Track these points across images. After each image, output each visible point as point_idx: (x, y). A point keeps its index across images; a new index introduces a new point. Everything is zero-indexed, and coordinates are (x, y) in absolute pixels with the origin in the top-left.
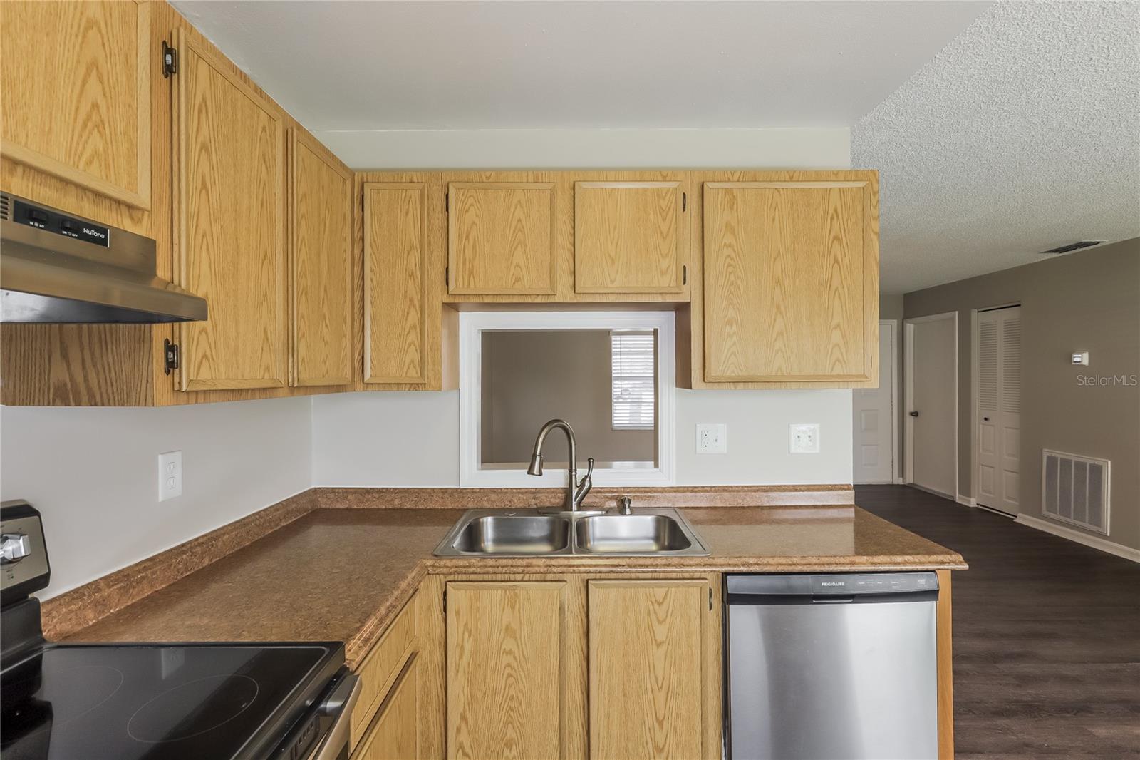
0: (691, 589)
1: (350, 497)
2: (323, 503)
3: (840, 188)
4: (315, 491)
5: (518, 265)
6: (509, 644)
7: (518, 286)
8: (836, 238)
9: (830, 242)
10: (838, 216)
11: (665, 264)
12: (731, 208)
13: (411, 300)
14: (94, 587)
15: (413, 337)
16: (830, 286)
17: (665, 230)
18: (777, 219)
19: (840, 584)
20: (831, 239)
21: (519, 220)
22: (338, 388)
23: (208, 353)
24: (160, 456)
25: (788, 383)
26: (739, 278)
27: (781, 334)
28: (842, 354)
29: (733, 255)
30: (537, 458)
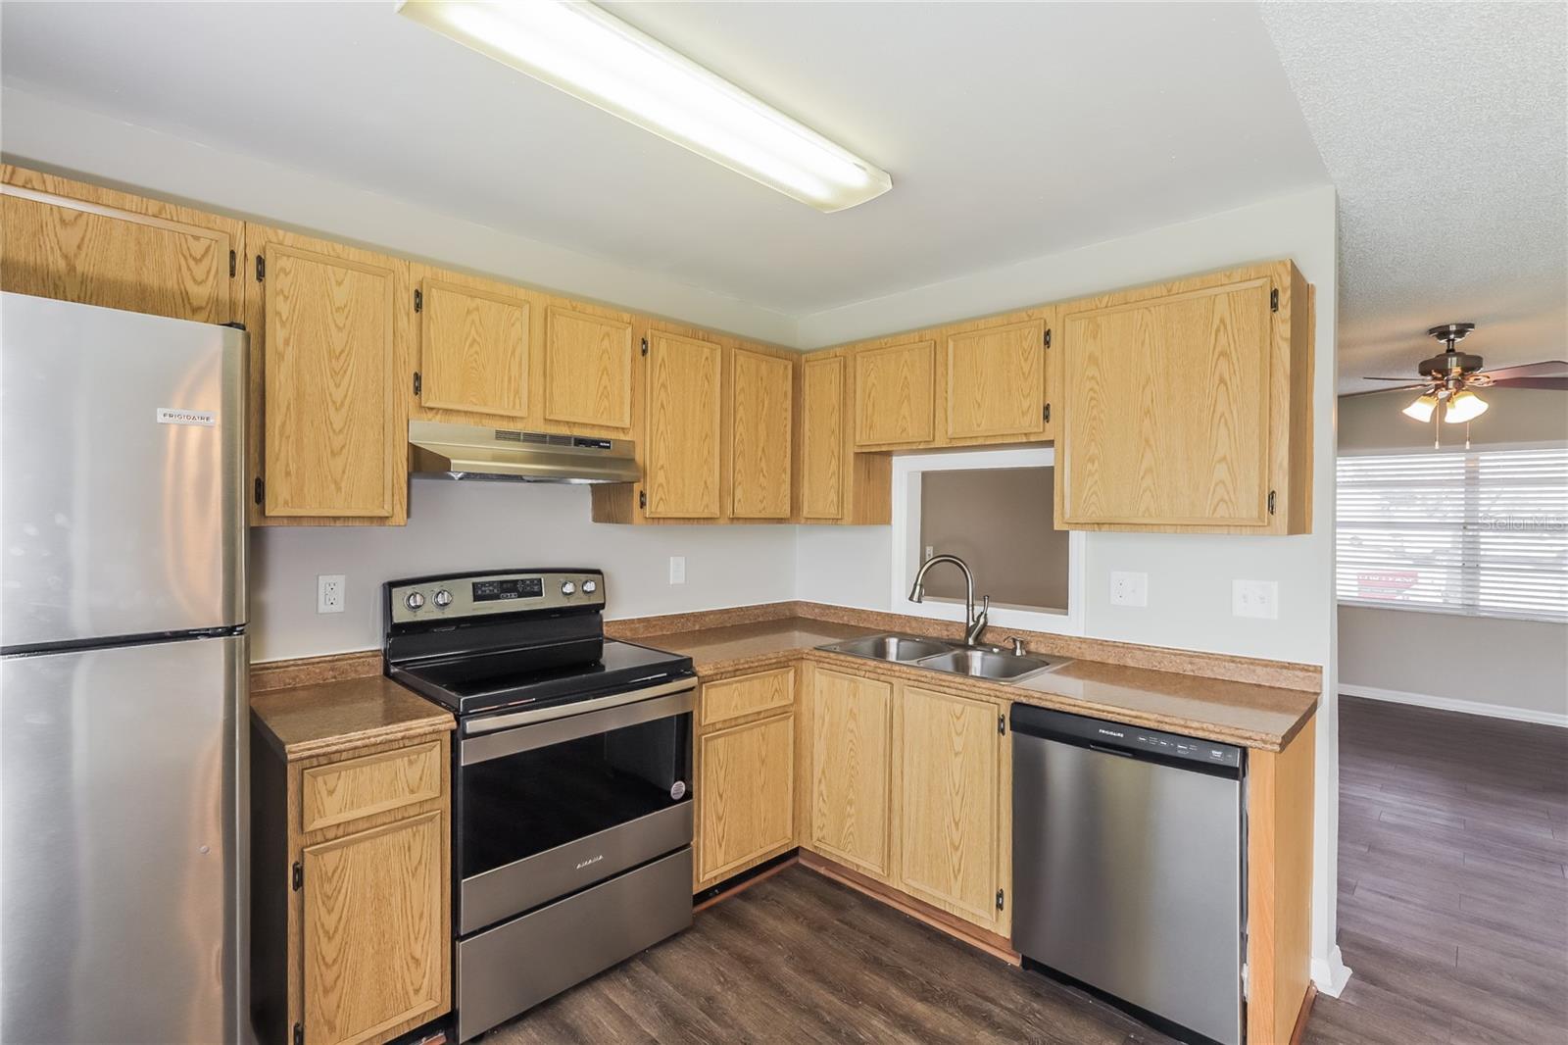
0: (984, 711)
1: (817, 610)
2: (801, 613)
3: (1228, 293)
4: (796, 603)
5: (904, 417)
6: (852, 725)
7: (904, 435)
8: (1223, 354)
9: (1214, 360)
10: (1225, 328)
11: (1026, 404)
12: (1095, 338)
13: (833, 453)
15: (833, 481)
16: (1214, 411)
17: (1026, 370)
18: (1147, 341)
19: (1119, 735)
20: (1216, 356)
21: (906, 378)
22: (780, 521)
23: (664, 497)
24: (672, 558)
25: (1162, 527)
26: (1102, 411)
27: (1149, 470)
28: (1228, 493)
29: (1096, 387)
30: (918, 587)
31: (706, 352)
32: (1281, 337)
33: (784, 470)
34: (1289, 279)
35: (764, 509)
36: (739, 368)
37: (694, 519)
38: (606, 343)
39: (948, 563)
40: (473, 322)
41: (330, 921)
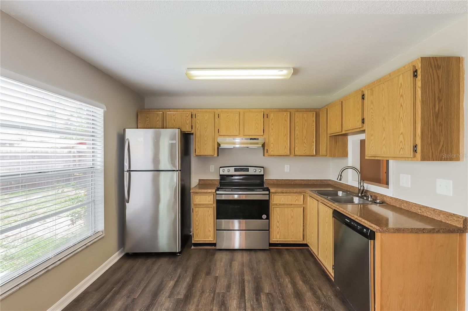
0: (330, 211)
2: (330, 183)
3: (402, 74)
5: (336, 125)
6: (313, 212)
8: (401, 96)
9: (399, 98)
10: (402, 87)
11: (358, 119)
12: (373, 95)
13: (325, 136)
14: (273, 180)
15: (325, 145)
16: (399, 116)
17: (358, 108)
18: (384, 94)
19: (349, 221)
21: (336, 113)
26: (375, 120)
27: (384, 138)
28: (403, 145)
29: (373, 112)
30: (340, 176)
31: (285, 114)
32: (418, 87)
33: (313, 142)
34: (420, 64)
35: (306, 153)
36: (296, 117)
37: (282, 155)
38: (257, 117)
39: (352, 169)
40: (228, 118)
41: (197, 219)
